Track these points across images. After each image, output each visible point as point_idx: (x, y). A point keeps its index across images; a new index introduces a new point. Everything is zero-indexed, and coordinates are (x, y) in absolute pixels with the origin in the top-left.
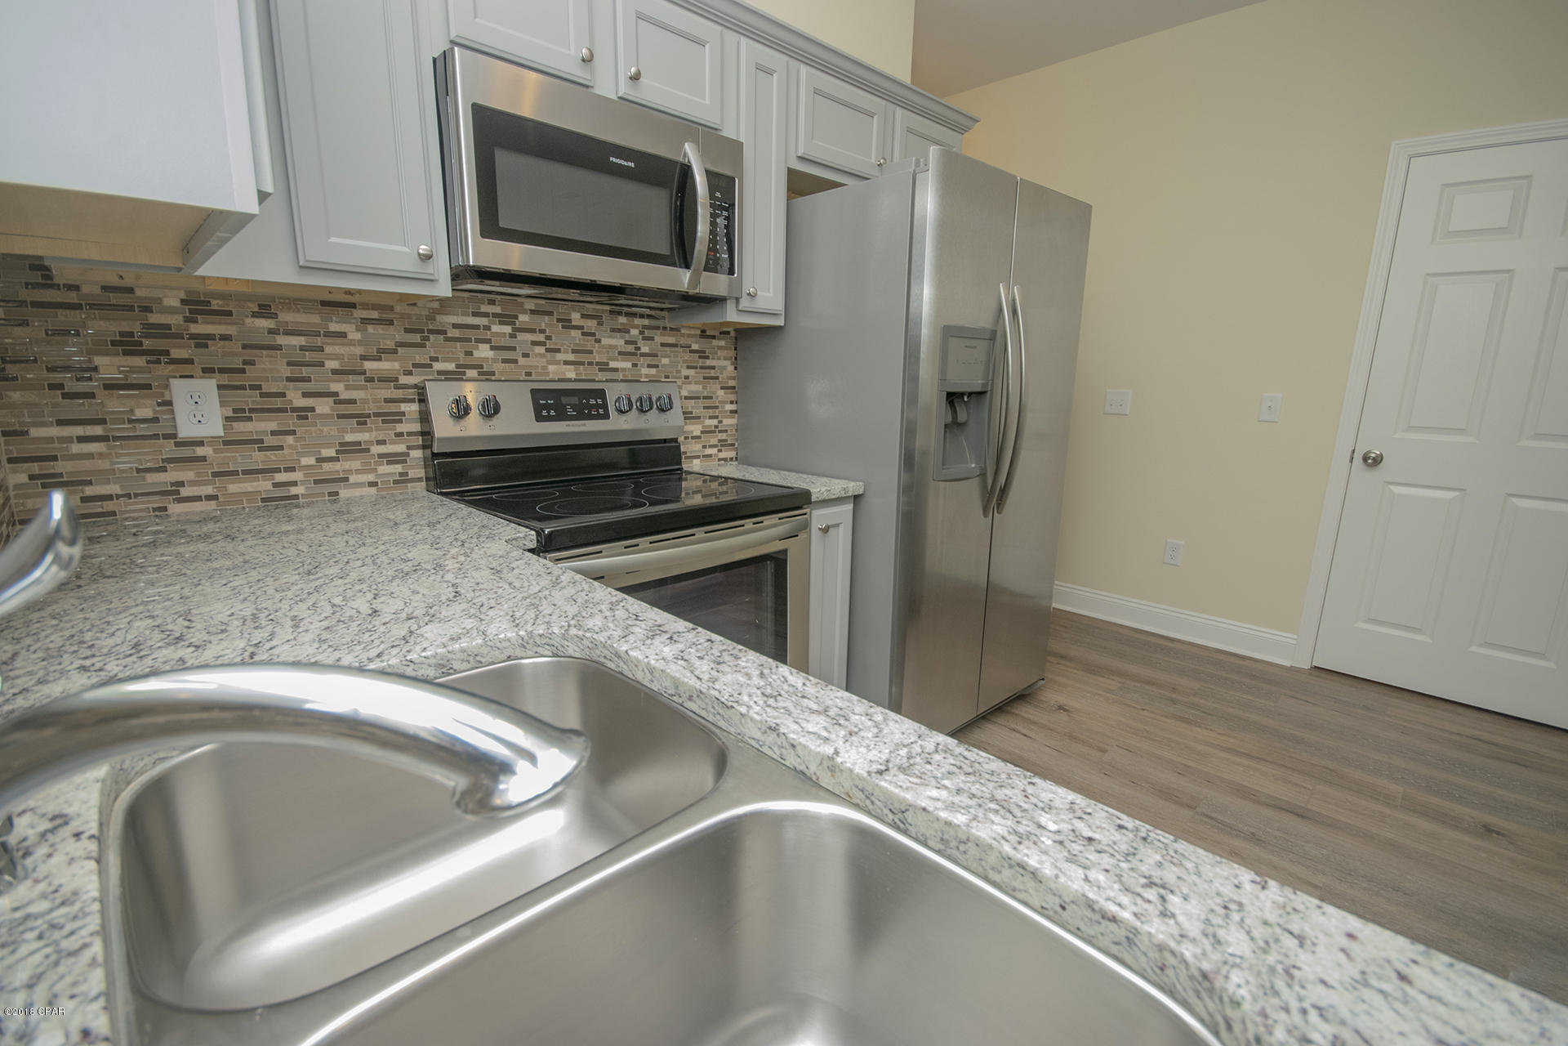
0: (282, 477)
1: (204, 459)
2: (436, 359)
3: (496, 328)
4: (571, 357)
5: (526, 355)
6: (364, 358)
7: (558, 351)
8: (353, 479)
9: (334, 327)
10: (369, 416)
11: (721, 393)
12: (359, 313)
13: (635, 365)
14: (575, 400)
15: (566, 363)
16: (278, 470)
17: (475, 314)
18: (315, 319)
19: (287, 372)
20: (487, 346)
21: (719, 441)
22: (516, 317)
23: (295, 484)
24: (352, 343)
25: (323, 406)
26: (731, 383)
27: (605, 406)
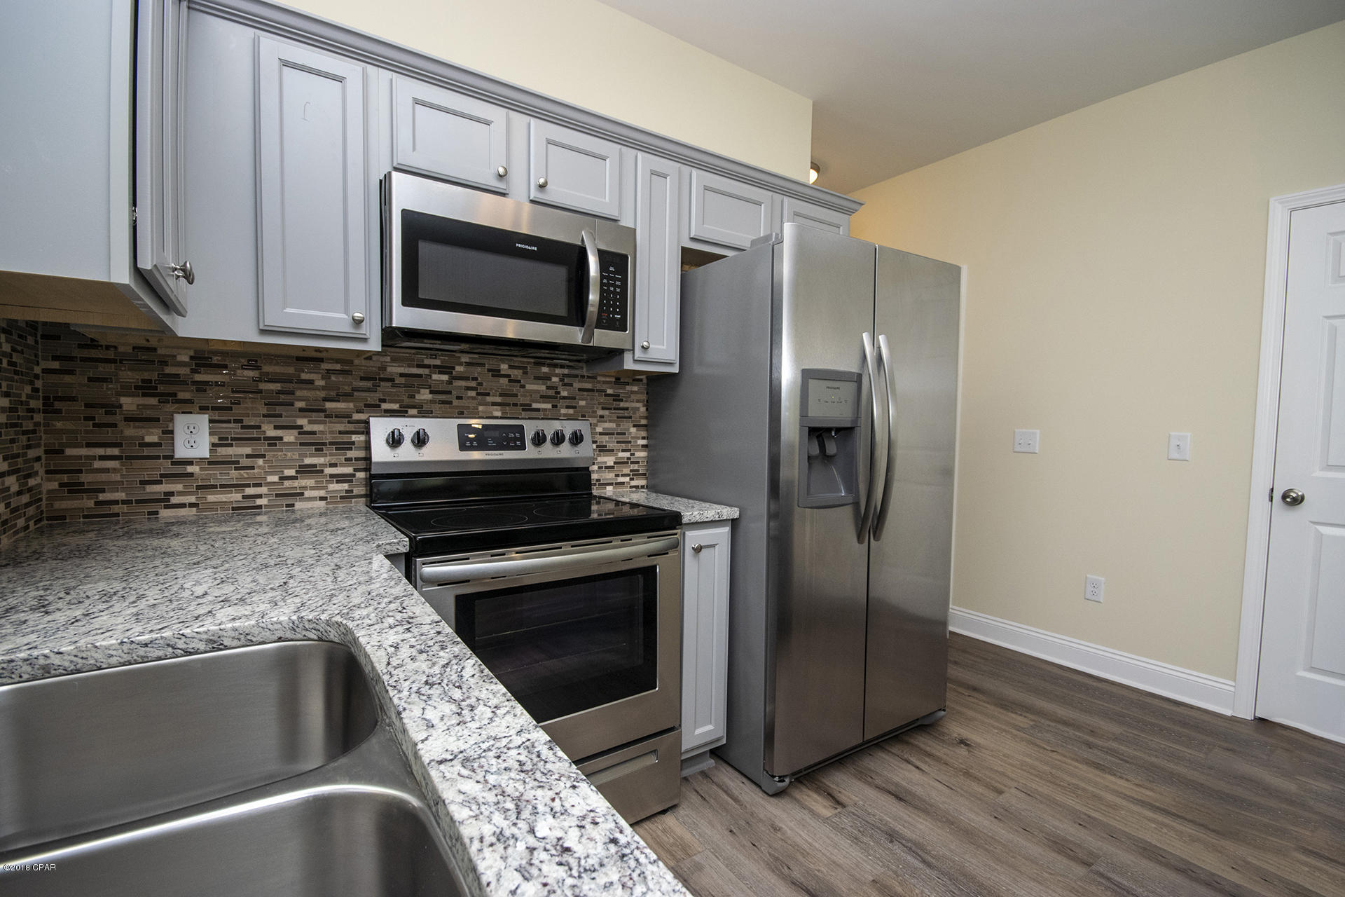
0: (250, 491)
1: (191, 475)
2: (384, 401)
3: (435, 377)
4: (498, 399)
5: (459, 398)
6: (326, 399)
7: (488, 394)
8: (307, 494)
9: (304, 376)
10: (324, 444)
11: (633, 430)
12: (325, 366)
13: (553, 406)
14: (496, 434)
15: (494, 404)
16: (248, 485)
17: (419, 366)
18: (291, 370)
19: (264, 410)
20: (428, 391)
21: (631, 471)
22: (454, 368)
23: (260, 496)
24: (317, 389)
25: (289, 437)
26: (643, 422)
27: (522, 439)
